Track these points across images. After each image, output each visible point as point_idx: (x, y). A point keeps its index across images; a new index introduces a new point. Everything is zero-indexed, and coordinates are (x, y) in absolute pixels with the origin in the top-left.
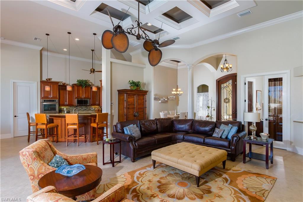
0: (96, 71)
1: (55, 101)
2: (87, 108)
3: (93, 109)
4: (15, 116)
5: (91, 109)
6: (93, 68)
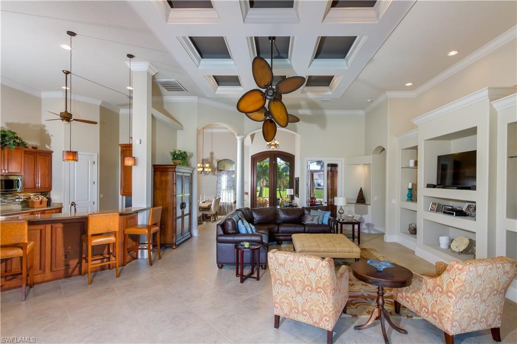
0: (75, 120)
3: (21, 200)
5: (17, 200)
6: (66, 111)
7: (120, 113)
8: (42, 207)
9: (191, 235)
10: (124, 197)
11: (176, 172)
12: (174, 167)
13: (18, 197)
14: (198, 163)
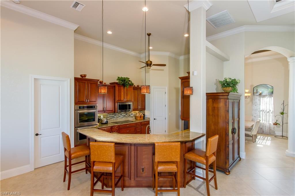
0: (154, 65)
1: (94, 108)
2: (126, 114)
3: (133, 115)
4: (37, 135)
5: (131, 115)
6: (149, 60)
7: (180, 59)
8: (141, 120)
9: (240, 159)
10: (183, 121)
11: (228, 99)
12: (227, 94)
13: (131, 113)
14: (246, 89)
